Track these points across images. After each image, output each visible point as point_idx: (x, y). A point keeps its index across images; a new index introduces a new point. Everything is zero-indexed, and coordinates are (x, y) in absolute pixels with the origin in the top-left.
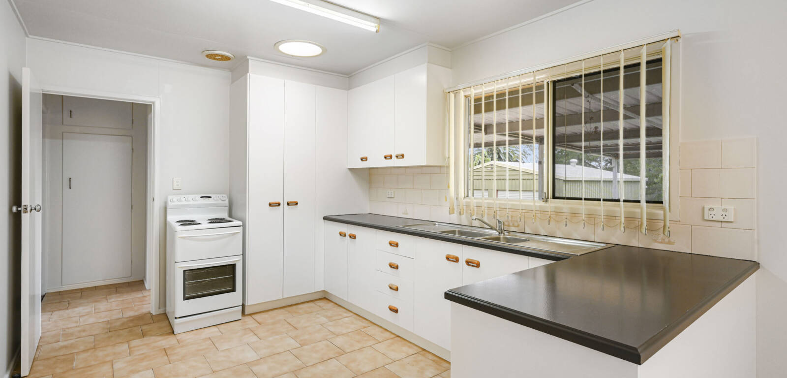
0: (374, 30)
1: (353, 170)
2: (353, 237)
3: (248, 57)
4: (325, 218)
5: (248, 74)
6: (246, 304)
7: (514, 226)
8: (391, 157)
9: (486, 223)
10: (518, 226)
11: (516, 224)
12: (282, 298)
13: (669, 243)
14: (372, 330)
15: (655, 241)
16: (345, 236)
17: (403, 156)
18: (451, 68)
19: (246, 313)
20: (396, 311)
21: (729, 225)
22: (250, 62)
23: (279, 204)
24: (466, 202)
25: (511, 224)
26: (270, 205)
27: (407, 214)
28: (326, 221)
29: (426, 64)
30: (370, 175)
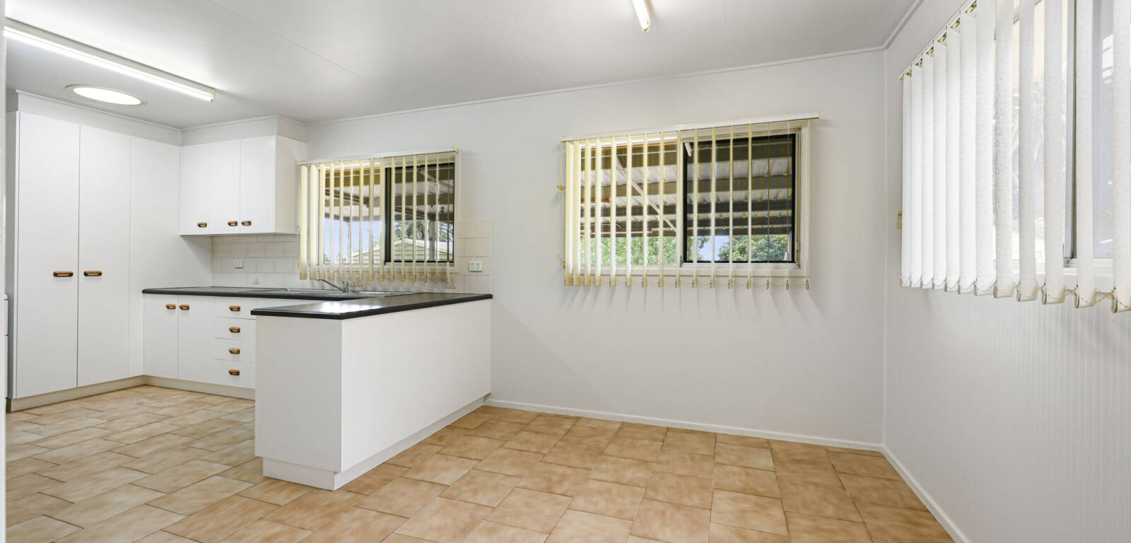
0: (210, 100)
1: (187, 238)
2: (185, 308)
3: (17, 91)
4: (145, 292)
5: (18, 112)
6: (14, 397)
7: (358, 286)
8: (236, 224)
9: (336, 287)
10: (362, 286)
11: (360, 284)
12: (75, 387)
13: (454, 288)
14: (208, 399)
15: (446, 287)
16: (174, 308)
17: (250, 223)
18: (305, 142)
19: (12, 409)
20: (238, 373)
21: (479, 273)
22: (20, 98)
23: (71, 275)
24: (328, 268)
25: (356, 285)
26: (56, 275)
27: (258, 283)
28: (146, 295)
29: (275, 136)
30: (212, 244)
